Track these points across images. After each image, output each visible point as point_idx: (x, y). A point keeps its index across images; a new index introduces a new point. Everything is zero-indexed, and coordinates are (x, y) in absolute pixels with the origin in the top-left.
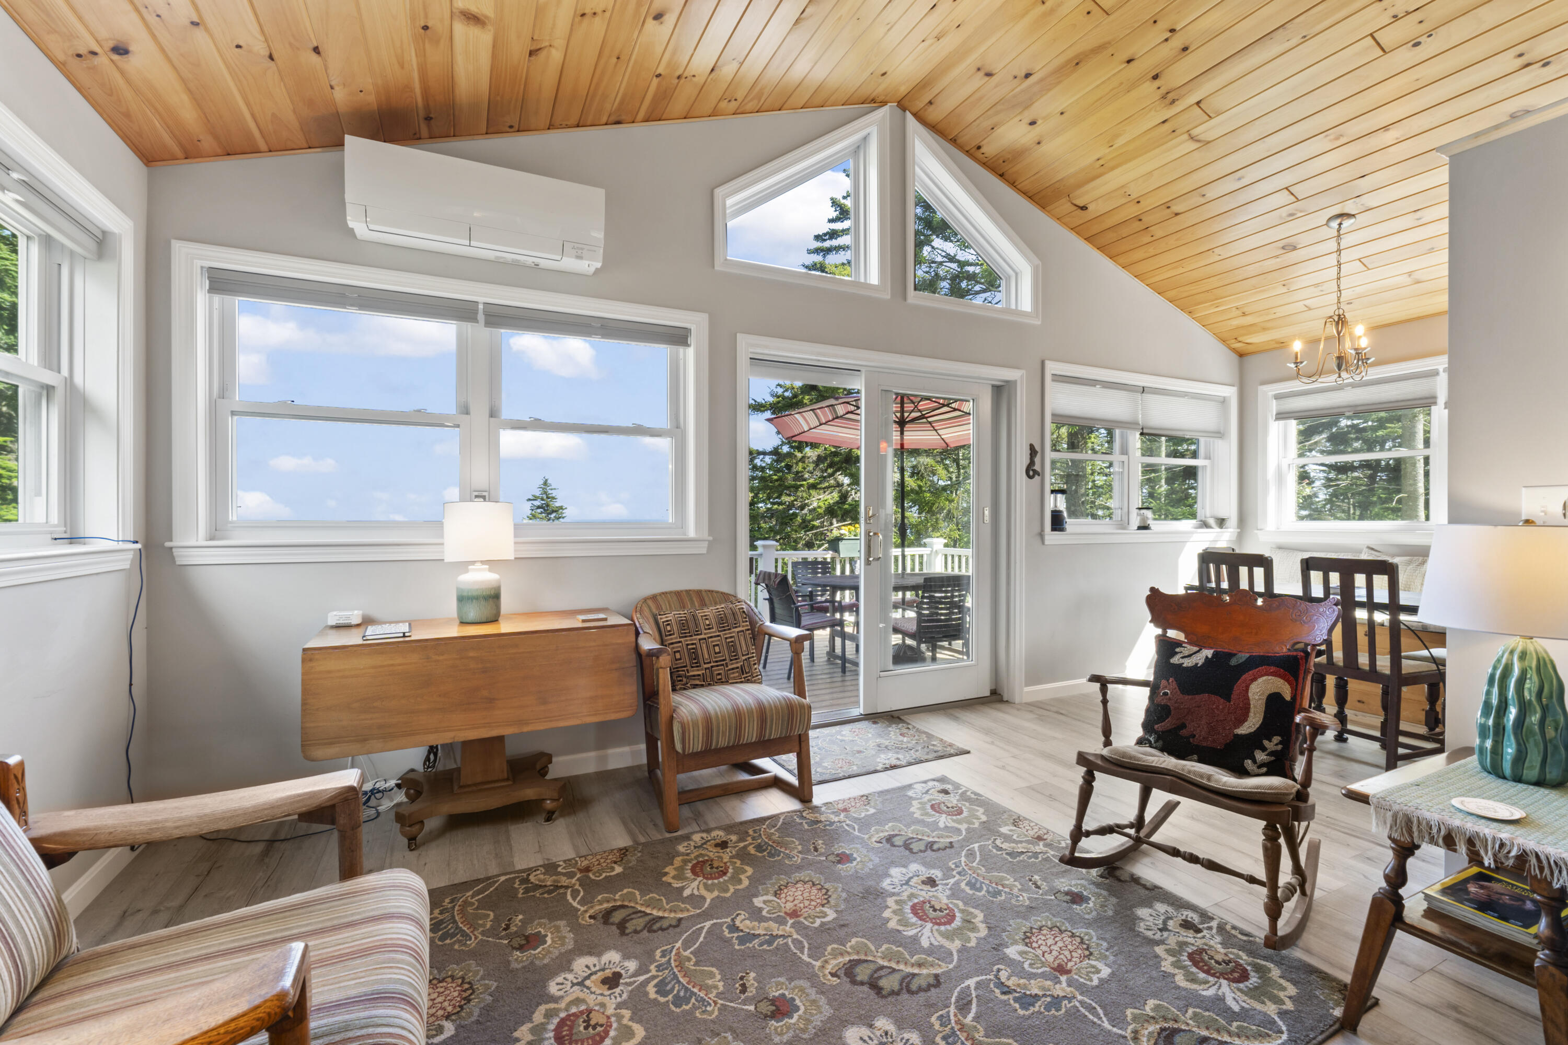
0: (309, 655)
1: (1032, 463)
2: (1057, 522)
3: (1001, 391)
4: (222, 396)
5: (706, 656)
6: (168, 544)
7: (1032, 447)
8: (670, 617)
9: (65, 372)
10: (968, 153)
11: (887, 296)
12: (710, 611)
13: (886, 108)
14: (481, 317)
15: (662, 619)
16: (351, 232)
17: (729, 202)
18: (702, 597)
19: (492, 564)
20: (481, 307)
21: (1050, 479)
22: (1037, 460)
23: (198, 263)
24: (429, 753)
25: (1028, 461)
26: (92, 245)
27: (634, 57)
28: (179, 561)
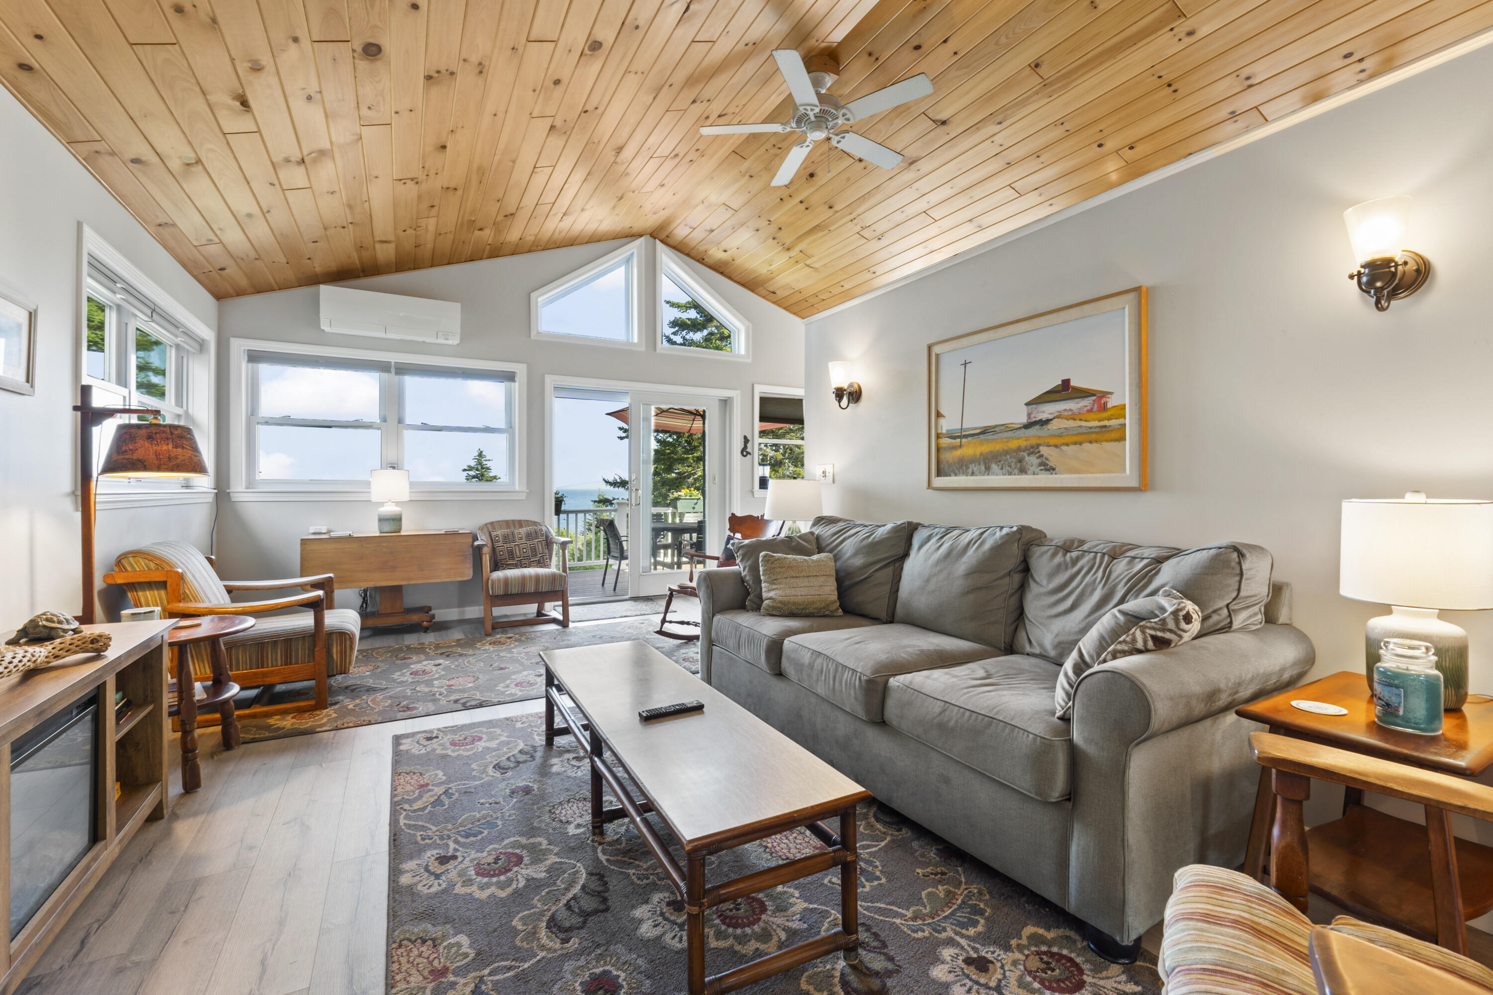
0: (304, 542)
1: (745, 447)
2: (763, 483)
3: (725, 403)
4: (252, 415)
5: (518, 554)
6: (228, 491)
7: (745, 437)
8: (498, 533)
9: (185, 408)
10: (698, 261)
11: (643, 349)
12: (523, 531)
13: (643, 239)
14: (393, 370)
15: (493, 534)
16: (323, 330)
17: (540, 299)
18: (520, 523)
19: (398, 504)
20: (393, 364)
21: (757, 458)
22: (749, 445)
23: (242, 348)
24: (363, 603)
25: (743, 446)
26: (197, 346)
27: (472, 244)
28: (233, 500)
